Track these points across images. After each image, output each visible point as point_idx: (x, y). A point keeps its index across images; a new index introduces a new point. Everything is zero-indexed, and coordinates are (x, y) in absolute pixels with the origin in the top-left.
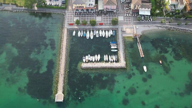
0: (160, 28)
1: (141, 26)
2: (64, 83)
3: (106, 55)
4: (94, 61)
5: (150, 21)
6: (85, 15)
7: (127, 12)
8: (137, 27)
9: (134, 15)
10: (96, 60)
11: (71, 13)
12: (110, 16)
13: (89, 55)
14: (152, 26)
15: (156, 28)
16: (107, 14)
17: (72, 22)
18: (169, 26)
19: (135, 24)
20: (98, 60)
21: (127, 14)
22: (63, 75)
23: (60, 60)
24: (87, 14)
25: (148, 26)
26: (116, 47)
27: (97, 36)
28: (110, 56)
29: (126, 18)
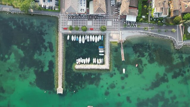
0: (142, 34)
1: (126, 32)
2: (63, 80)
3: (94, 58)
4: (85, 63)
5: (135, 27)
6: (77, 19)
7: (115, 17)
8: (123, 33)
9: (121, 21)
10: (87, 63)
11: (65, 16)
12: (100, 21)
13: (81, 58)
14: (136, 32)
15: (139, 34)
16: (98, 18)
17: (66, 27)
18: (150, 33)
19: (121, 29)
20: (88, 63)
21: (116, 19)
22: (61, 74)
23: (58, 62)
24: (79, 18)
25: (132, 32)
26: (103, 52)
27: (88, 41)
28: (98, 59)
29: (114, 23)
